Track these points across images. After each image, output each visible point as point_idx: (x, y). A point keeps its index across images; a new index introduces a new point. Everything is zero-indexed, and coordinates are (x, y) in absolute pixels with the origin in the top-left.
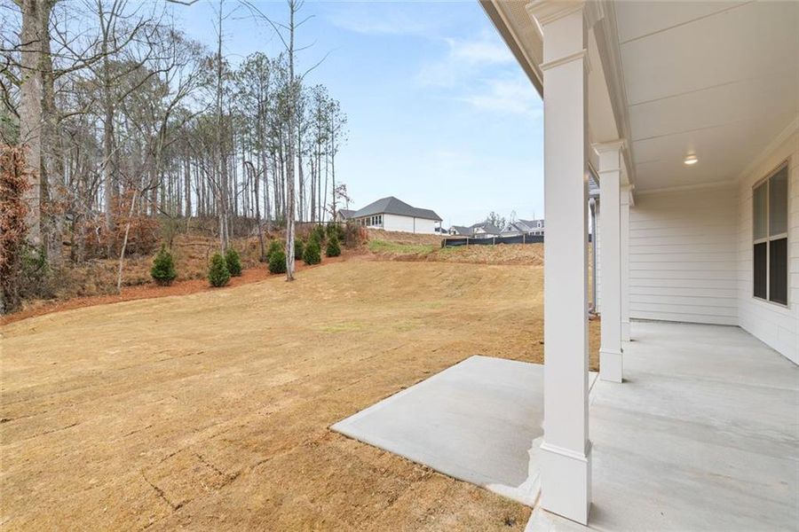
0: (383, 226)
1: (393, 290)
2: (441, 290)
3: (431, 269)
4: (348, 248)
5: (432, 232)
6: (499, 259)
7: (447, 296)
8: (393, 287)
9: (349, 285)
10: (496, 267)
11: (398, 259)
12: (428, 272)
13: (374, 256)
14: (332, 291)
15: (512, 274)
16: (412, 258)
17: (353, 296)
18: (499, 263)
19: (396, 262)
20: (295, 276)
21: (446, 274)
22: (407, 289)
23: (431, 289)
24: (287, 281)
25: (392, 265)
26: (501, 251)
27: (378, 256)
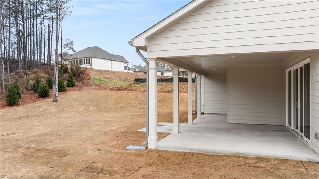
0: (91, 65)
1: (114, 105)
2: (137, 106)
3: (131, 95)
4: (79, 81)
5: (122, 70)
6: (163, 90)
7: (140, 108)
8: (113, 104)
9: (89, 103)
10: (162, 94)
11: (112, 89)
12: (129, 96)
13: (97, 87)
14: (82, 106)
15: (169, 98)
16: (119, 89)
17: (94, 109)
18: (163, 92)
19: (111, 91)
20: (58, 99)
21: (138, 98)
22: (121, 105)
23: (132, 105)
24: (53, 101)
25: (109, 92)
26: (164, 85)
27: (99, 87)
